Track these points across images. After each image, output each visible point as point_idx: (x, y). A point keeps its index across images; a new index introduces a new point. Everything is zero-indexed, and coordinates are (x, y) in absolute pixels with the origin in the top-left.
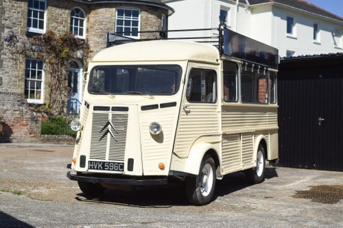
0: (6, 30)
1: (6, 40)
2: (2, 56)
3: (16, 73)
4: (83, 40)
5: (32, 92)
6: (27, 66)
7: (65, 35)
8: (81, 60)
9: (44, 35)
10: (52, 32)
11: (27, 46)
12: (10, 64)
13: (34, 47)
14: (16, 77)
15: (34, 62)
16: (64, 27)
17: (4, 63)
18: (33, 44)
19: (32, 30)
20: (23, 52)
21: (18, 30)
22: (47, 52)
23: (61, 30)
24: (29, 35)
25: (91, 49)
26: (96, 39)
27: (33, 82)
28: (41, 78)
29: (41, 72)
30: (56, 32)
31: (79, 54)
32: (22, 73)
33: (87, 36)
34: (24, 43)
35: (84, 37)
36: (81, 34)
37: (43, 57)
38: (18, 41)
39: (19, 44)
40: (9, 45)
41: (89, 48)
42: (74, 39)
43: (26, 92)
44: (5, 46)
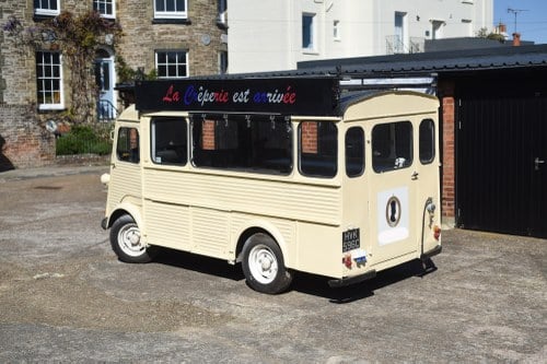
0: (6, 16)
1: (6, 28)
2: (3, 51)
3: (24, 71)
4: (113, 20)
5: (48, 95)
6: (39, 60)
7: (87, 16)
8: (112, 47)
9: (58, 18)
10: (68, 13)
11: (36, 34)
12: (14, 60)
13: (45, 34)
14: (25, 76)
15: (47, 55)
16: (85, 4)
17: (7, 59)
18: (42, 31)
19: (40, 11)
20: (31, 43)
21: (21, 13)
22: (64, 39)
23: (80, 9)
24: (37, 19)
25: (124, 31)
26: (129, 17)
27: (48, 82)
28: (58, 76)
29: (58, 67)
30: (74, 12)
31: (108, 38)
32: (32, 70)
33: (117, 14)
34: (30, 31)
35: (113, 16)
36: (110, 12)
37: (58, 46)
38: (23, 29)
39: (24, 33)
40: (11, 35)
41: (121, 30)
42: (100, 20)
43: (40, 96)
44: (6, 37)
